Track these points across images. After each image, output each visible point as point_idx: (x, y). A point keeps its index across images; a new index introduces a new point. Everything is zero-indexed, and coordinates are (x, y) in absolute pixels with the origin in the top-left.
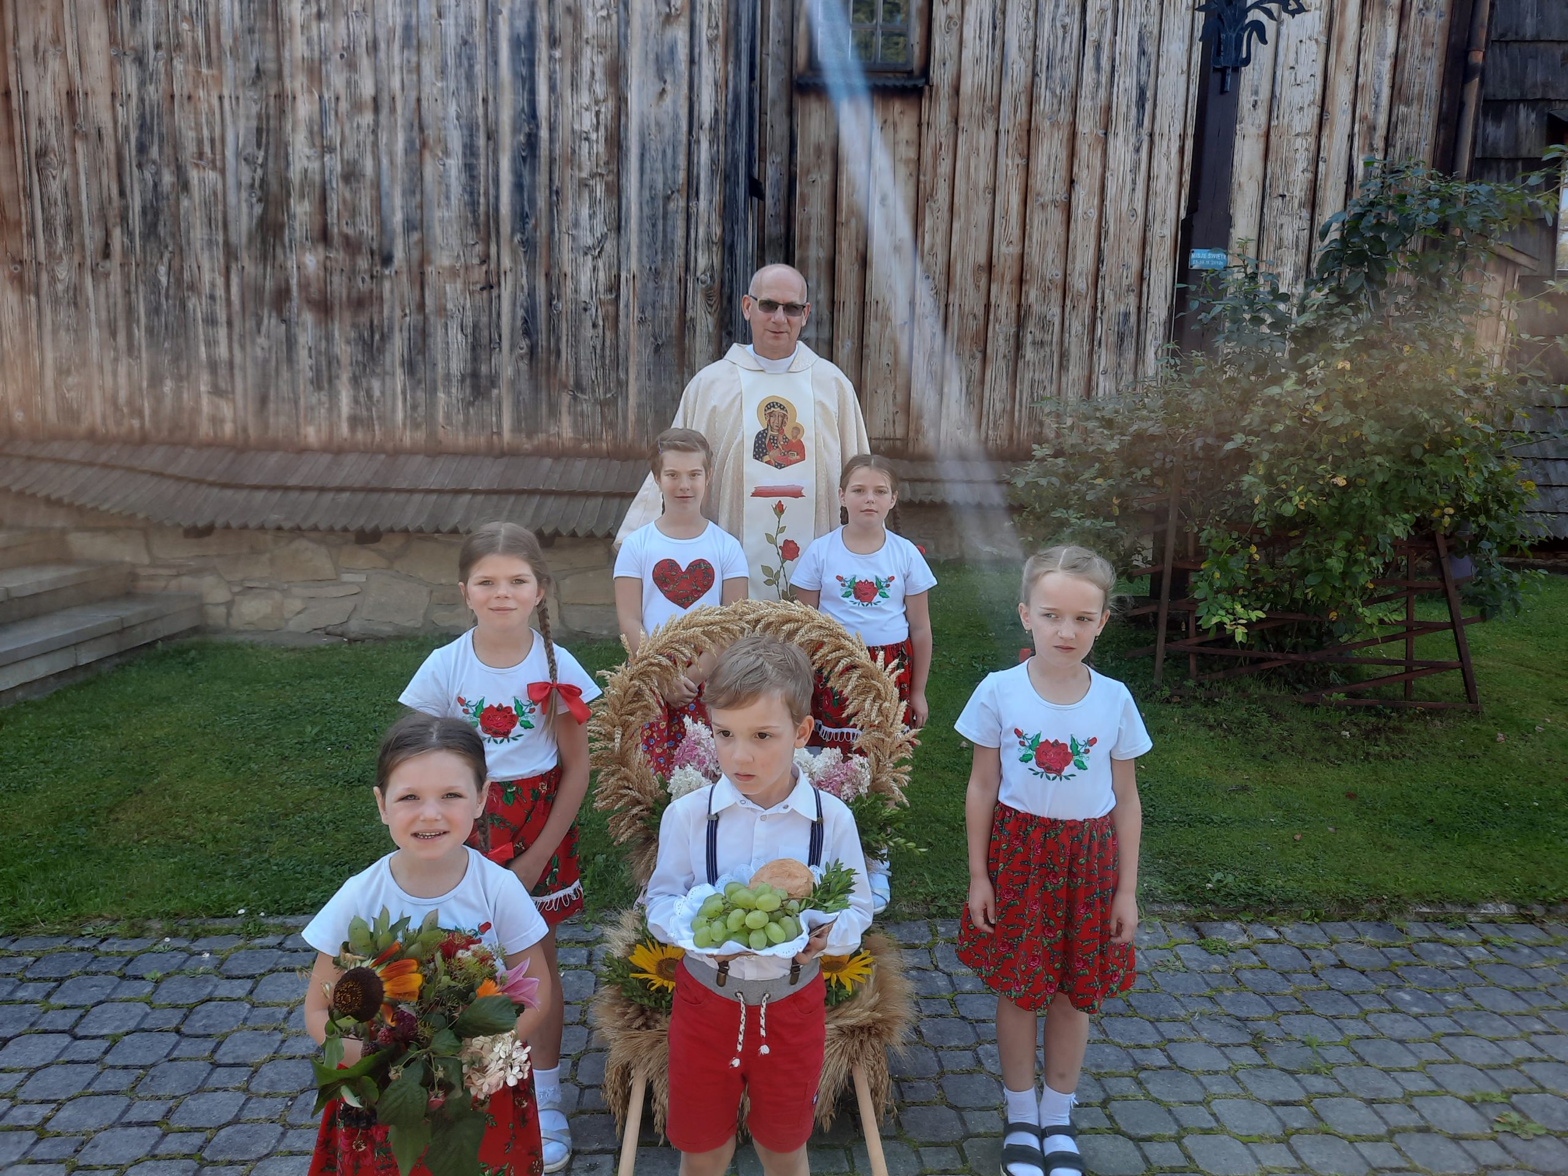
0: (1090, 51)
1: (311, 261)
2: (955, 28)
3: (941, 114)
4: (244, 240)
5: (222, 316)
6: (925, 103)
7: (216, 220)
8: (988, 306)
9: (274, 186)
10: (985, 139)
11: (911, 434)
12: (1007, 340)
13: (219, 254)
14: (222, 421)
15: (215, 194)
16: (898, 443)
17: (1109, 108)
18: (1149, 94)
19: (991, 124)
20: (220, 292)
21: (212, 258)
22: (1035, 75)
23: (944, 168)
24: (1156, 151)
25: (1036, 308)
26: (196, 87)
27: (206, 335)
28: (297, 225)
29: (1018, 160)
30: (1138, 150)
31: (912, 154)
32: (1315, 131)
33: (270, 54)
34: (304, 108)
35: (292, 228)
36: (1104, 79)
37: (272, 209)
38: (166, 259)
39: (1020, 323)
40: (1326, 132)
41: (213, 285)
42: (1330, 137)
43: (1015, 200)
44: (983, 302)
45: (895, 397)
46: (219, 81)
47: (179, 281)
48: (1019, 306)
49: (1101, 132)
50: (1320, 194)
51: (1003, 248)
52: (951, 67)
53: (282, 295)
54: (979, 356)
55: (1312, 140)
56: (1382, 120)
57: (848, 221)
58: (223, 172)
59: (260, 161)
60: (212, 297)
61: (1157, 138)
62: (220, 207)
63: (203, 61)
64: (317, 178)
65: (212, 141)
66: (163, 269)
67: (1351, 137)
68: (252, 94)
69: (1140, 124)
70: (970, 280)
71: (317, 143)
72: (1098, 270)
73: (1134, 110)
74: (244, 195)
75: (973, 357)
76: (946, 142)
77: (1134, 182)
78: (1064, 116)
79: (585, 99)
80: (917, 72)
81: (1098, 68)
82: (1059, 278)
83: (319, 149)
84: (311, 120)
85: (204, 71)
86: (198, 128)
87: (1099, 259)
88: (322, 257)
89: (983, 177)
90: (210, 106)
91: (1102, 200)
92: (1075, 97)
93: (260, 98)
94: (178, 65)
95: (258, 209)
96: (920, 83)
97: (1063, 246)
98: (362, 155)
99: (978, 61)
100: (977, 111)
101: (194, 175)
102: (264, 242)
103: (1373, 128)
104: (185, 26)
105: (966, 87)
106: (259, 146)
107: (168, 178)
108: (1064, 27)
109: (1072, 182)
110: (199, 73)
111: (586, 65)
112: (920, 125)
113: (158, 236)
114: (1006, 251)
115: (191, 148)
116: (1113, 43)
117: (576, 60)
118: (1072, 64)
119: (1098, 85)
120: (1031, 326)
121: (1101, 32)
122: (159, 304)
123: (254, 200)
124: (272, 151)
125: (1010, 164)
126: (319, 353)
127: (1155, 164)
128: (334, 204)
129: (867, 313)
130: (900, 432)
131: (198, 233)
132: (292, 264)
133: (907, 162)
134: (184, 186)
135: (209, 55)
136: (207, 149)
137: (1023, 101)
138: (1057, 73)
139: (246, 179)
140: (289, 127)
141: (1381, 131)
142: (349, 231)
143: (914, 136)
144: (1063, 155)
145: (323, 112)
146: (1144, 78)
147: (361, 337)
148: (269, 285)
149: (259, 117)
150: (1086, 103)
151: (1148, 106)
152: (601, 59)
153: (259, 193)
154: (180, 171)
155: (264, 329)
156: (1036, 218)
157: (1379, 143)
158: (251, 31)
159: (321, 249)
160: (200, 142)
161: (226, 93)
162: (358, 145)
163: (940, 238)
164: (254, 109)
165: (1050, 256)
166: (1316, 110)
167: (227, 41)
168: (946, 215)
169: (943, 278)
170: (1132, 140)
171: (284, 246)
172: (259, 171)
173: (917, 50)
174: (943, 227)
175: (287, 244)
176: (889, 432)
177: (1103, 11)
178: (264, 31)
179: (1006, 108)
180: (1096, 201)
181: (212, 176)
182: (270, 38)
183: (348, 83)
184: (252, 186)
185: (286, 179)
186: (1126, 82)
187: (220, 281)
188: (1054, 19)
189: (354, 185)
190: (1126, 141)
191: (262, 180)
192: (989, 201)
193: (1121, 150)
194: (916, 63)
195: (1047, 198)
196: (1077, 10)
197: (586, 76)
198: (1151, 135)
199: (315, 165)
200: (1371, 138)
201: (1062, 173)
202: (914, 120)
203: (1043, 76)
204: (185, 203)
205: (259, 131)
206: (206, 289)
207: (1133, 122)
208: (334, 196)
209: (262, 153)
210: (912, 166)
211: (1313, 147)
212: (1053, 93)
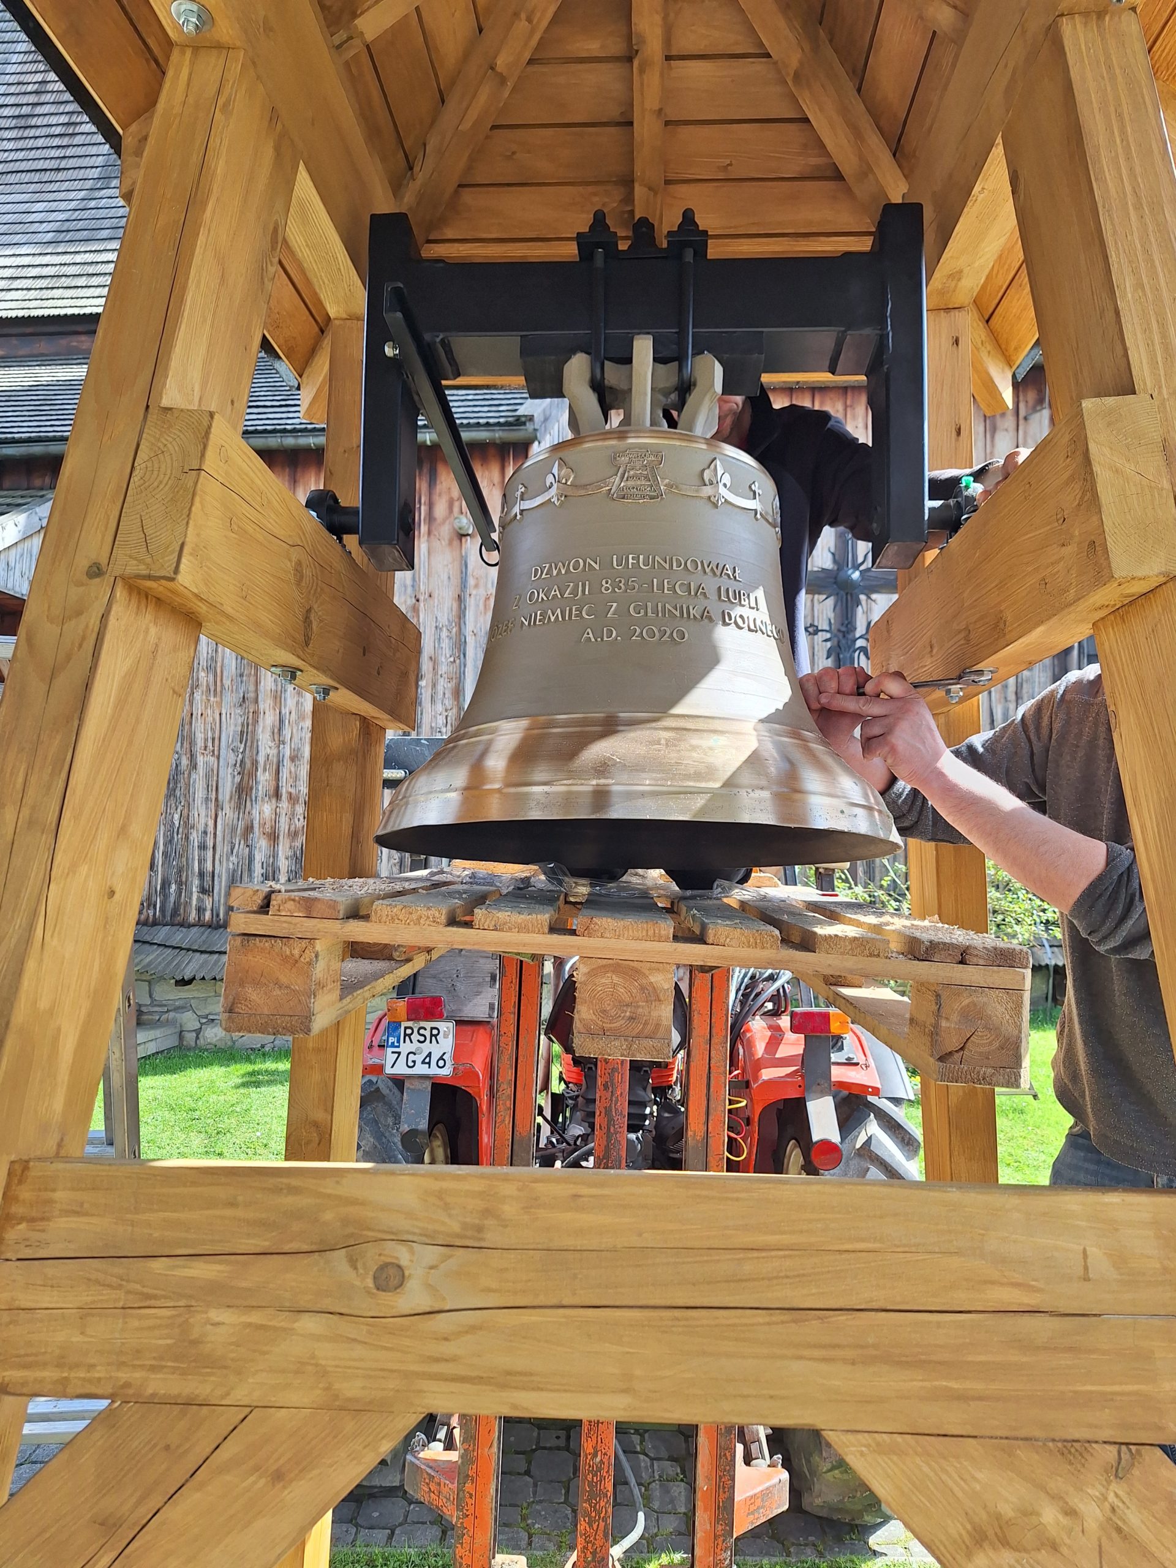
1: (267, 809)
4: (228, 797)
5: (210, 844)
7: (212, 786)
9: (248, 765)
13: (212, 805)
14: (205, 910)
15: (212, 770)
20: (211, 829)
21: (207, 808)
26: (206, 708)
27: (199, 856)
28: (260, 788)
33: (252, 688)
34: (269, 719)
35: (257, 789)
37: (246, 778)
38: (179, 810)
41: (206, 825)
46: (220, 704)
47: (186, 824)
53: (249, 829)
58: (218, 758)
59: (241, 750)
60: (205, 833)
62: (215, 778)
63: (212, 693)
64: (275, 760)
65: (213, 739)
66: (176, 817)
68: (239, 711)
71: (276, 739)
74: (230, 770)
79: (440, 708)
83: (277, 742)
84: (274, 726)
85: (212, 699)
86: (205, 731)
88: (274, 807)
90: (214, 719)
93: (244, 714)
94: (198, 696)
95: (238, 779)
98: (304, 745)
101: (200, 760)
102: (239, 798)
104: (202, 674)
106: (241, 742)
107: (185, 761)
110: (209, 700)
111: (440, 689)
113: (175, 796)
115: (200, 743)
117: (434, 686)
122: (173, 838)
123: (236, 773)
124: (249, 744)
126: (268, 865)
128: (285, 774)
131: (200, 794)
132: (255, 813)
134: (194, 766)
135: (215, 690)
136: (210, 744)
139: (232, 761)
140: (260, 730)
142: (293, 791)
145: (281, 721)
147: (295, 854)
148: (241, 825)
149: (243, 725)
152: (449, 685)
153: (239, 769)
154: (192, 757)
155: (235, 851)
158: (241, 675)
159: (274, 801)
160: (206, 740)
161: (224, 712)
162: (301, 739)
164: (240, 721)
167: (227, 683)
171: (251, 800)
172: (240, 756)
175: (254, 799)
178: (249, 675)
181: (212, 760)
182: (252, 679)
183: (297, 703)
184: (235, 765)
185: (256, 761)
187: (211, 823)
189: (297, 763)
191: (242, 761)
197: (440, 695)
199: (275, 751)
204: (193, 776)
205: (242, 732)
206: (201, 828)
208: (285, 770)
209: (243, 745)
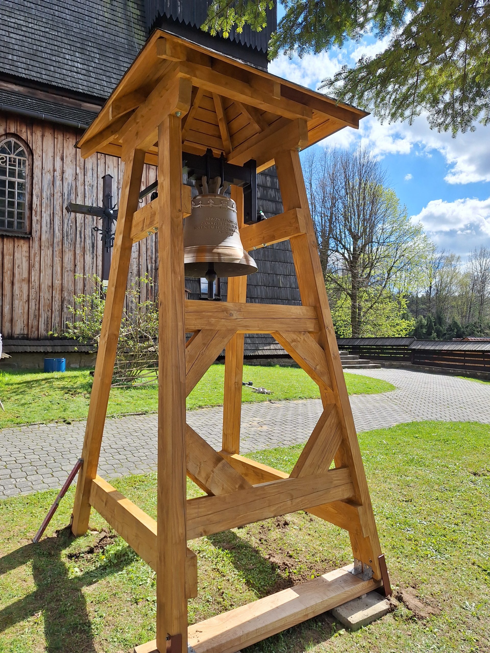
0: (78, 233)
2: (39, 223)
3: (36, 245)
6: (31, 242)
8: (52, 297)
10: (50, 252)
11: (29, 333)
12: (59, 306)
16: (25, 336)
17: (84, 247)
18: (95, 245)
19: (51, 249)
22: (63, 237)
23: (37, 259)
24: (98, 259)
25: (66, 298)
29: (59, 259)
30: (93, 259)
31: (27, 255)
32: (138, 258)
36: (83, 240)
39: (62, 302)
40: (140, 258)
42: (142, 259)
43: (59, 270)
44: (51, 296)
45: (24, 322)
48: (62, 297)
49: (82, 253)
50: (140, 273)
51: (56, 282)
52: (38, 233)
54: (50, 311)
55: (137, 260)
56: (154, 256)
57: (7, 272)
61: (98, 256)
67: (147, 260)
69: (93, 252)
70: (47, 290)
72: (84, 289)
73: (91, 249)
75: (48, 311)
76: (38, 252)
77: (93, 267)
78: (72, 248)
80: (28, 233)
81: (81, 237)
82: (73, 290)
87: (84, 286)
89: (49, 262)
91: (84, 271)
92: (75, 244)
96: (29, 236)
97: (74, 282)
99: (46, 232)
100: (47, 245)
103: (152, 258)
105: (43, 238)
108: (71, 226)
109: (75, 265)
112: (29, 247)
114: (57, 283)
116: (85, 232)
118: (74, 235)
119: (81, 241)
120: (65, 303)
121: (81, 229)
125: (57, 260)
127: (98, 262)
129: (14, 298)
130: (26, 332)
133: (26, 257)
137: (60, 243)
138: (69, 237)
141: (154, 259)
143: (28, 250)
144: (73, 258)
146: (93, 241)
150: (78, 246)
151: (95, 248)
156: (66, 274)
157: (154, 262)
163: (37, 278)
165: (70, 284)
166: (138, 253)
168: (39, 272)
169: (38, 289)
170: (91, 256)
173: (28, 227)
174: (38, 275)
176: (22, 332)
177: (81, 223)
179: (55, 245)
180: (83, 271)
186: (88, 241)
188: (68, 224)
190: (90, 256)
192: (52, 269)
193: (88, 258)
194: (28, 231)
195: (69, 269)
196: (74, 222)
198: (96, 255)
200: (152, 260)
201: (73, 262)
202: (28, 246)
203: (66, 238)
207: (91, 251)
210: (27, 258)
211: (138, 262)
212: (69, 243)
